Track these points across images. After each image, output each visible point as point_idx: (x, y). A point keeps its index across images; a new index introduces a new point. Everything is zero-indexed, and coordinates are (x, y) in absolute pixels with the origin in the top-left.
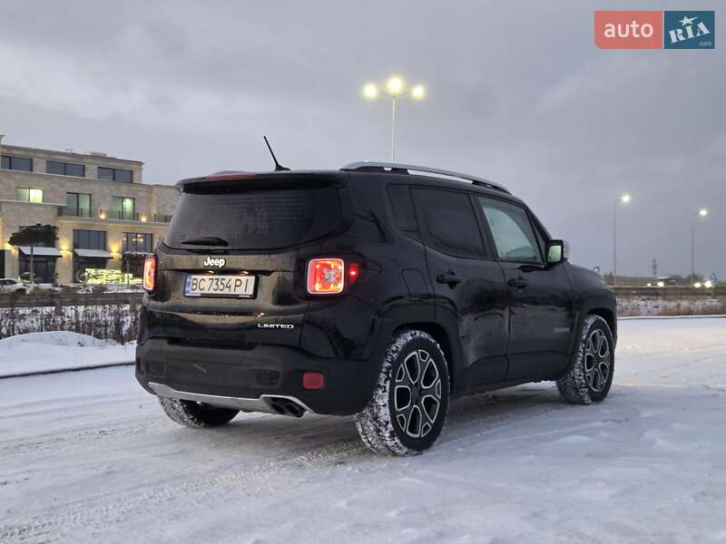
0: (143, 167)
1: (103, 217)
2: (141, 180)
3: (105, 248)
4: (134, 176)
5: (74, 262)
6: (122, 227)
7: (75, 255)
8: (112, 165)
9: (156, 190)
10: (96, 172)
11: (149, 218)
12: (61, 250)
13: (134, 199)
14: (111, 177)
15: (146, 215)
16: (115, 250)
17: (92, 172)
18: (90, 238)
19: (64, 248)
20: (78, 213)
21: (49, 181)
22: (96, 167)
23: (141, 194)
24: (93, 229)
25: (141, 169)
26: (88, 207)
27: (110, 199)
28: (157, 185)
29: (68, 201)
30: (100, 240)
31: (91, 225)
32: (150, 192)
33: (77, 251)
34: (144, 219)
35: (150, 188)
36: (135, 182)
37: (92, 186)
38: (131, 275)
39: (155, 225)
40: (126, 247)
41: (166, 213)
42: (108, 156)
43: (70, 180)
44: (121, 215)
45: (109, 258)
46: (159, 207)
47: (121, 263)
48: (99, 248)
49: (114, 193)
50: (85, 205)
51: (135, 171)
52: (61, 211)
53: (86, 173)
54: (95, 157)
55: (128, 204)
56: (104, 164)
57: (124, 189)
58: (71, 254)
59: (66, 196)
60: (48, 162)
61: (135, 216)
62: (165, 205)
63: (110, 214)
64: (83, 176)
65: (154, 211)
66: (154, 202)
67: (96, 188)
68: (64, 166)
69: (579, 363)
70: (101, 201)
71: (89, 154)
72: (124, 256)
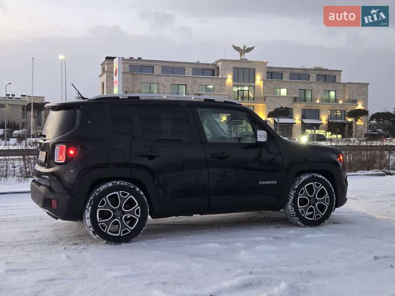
0: (342, 73)
1: (318, 101)
2: (340, 80)
3: (318, 118)
4: (337, 79)
5: (302, 126)
6: (328, 107)
7: (302, 122)
8: (324, 73)
9: (348, 85)
10: (315, 78)
11: (344, 102)
12: (295, 120)
13: (335, 91)
14: (324, 80)
15: (342, 99)
16: (324, 119)
17: (313, 77)
18: (310, 113)
19: (297, 119)
20: (305, 100)
21: (290, 84)
22: (316, 75)
23: (339, 88)
24: (312, 108)
25: (341, 74)
26: (310, 97)
27: (322, 91)
28: (349, 83)
29: (300, 94)
30: (316, 114)
31: (312, 106)
32: (345, 87)
33: (303, 120)
34: (341, 102)
35: (345, 84)
36: (337, 81)
37: (312, 85)
38: (330, 133)
39: (346, 105)
40: (330, 117)
41: (353, 98)
42: (324, 68)
43: (301, 83)
44: (328, 100)
45: (320, 124)
46: (349, 95)
47: (327, 126)
48: (315, 119)
49: (324, 89)
50: (309, 96)
51: (337, 76)
52: (295, 99)
53: (310, 78)
54: (316, 69)
55: (332, 94)
56: (320, 73)
57: (330, 86)
58: (301, 122)
59: (299, 91)
60: (290, 74)
61: (336, 100)
62: (353, 94)
63: (322, 100)
64: (309, 80)
65: (347, 98)
66: (347, 92)
67: (314, 86)
68: (299, 75)
69: (291, 202)
70: (317, 93)
71: (313, 68)
72: (329, 123)
